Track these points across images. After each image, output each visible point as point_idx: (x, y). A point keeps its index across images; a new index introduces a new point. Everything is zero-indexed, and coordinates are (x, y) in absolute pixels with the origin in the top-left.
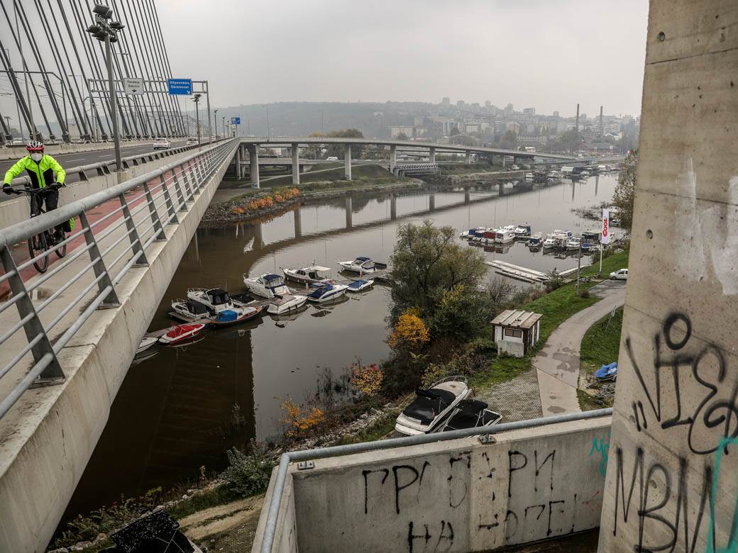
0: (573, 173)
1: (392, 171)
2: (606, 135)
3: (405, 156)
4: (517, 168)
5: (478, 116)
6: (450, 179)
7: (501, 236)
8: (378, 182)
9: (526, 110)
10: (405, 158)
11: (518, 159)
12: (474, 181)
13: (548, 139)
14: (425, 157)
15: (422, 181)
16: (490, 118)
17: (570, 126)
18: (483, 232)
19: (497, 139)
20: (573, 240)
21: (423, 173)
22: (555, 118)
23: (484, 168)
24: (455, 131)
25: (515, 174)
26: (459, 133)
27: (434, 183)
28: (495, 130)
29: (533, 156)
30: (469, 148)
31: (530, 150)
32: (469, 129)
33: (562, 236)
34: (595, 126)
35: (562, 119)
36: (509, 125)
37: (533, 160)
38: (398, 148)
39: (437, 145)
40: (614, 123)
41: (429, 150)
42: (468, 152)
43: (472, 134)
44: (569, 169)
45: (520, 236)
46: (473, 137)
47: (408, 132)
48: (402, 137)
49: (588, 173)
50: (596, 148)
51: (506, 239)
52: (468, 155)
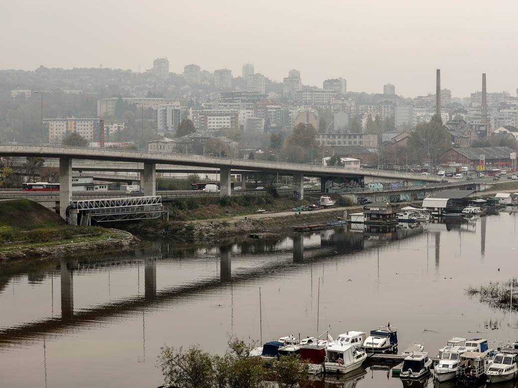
0: (448, 210)
1: (63, 215)
2: (497, 131)
3: (89, 181)
4: (329, 202)
5: (229, 96)
6: (190, 229)
7: (337, 356)
8: (35, 238)
9: (329, 83)
10: (86, 185)
11: (329, 184)
12: (242, 233)
13: (380, 141)
14: (130, 182)
15: (130, 236)
16: (255, 100)
17: (424, 116)
18: (297, 348)
19: (276, 141)
20: (498, 360)
21: (130, 216)
22: (389, 98)
23: (260, 204)
24: (185, 127)
25: (326, 217)
26: (194, 131)
27: (155, 238)
28: (268, 122)
29: (362, 176)
30: (227, 162)
31: (352, 166)
32: (214, 123)
33: (471, 352)
34: (472, 114)
35: (400, 99)
36: (297, 114)
37: (362, 185)
38: (75, 164)
39: (159, 157)
40: (508, 107)
41: (141, 166)
42: (225, 170)
43: (221, 132)
44: (440, 203)
45: (378, 356)
46: (224, 139)
47: (85, 129)
48: (74, 139)
49: (477, 209)
50: (482, 157)
51: (350, 362)
52: (224, 178)
